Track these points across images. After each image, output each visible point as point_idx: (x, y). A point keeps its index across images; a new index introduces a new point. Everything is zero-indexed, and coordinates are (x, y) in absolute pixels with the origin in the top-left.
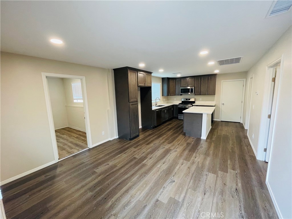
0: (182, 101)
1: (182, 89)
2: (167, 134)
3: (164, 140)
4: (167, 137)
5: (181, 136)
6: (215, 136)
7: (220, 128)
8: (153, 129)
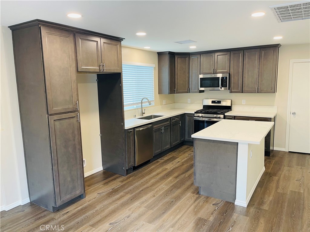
0: (204, 106)
1: (202, 79)
2: (156, 190)
3: (142, 209)
4: (154, 198)
5: (189, 194)
6: (269, 196)
7: (285, 170)
8: (127, 174)
